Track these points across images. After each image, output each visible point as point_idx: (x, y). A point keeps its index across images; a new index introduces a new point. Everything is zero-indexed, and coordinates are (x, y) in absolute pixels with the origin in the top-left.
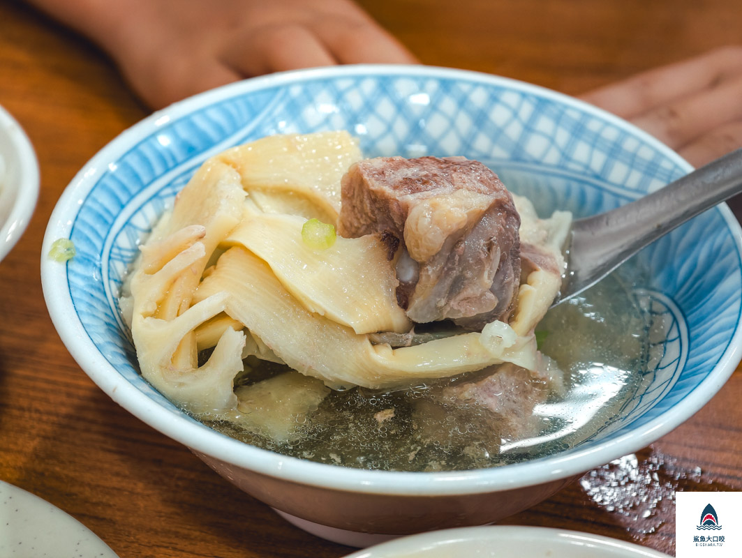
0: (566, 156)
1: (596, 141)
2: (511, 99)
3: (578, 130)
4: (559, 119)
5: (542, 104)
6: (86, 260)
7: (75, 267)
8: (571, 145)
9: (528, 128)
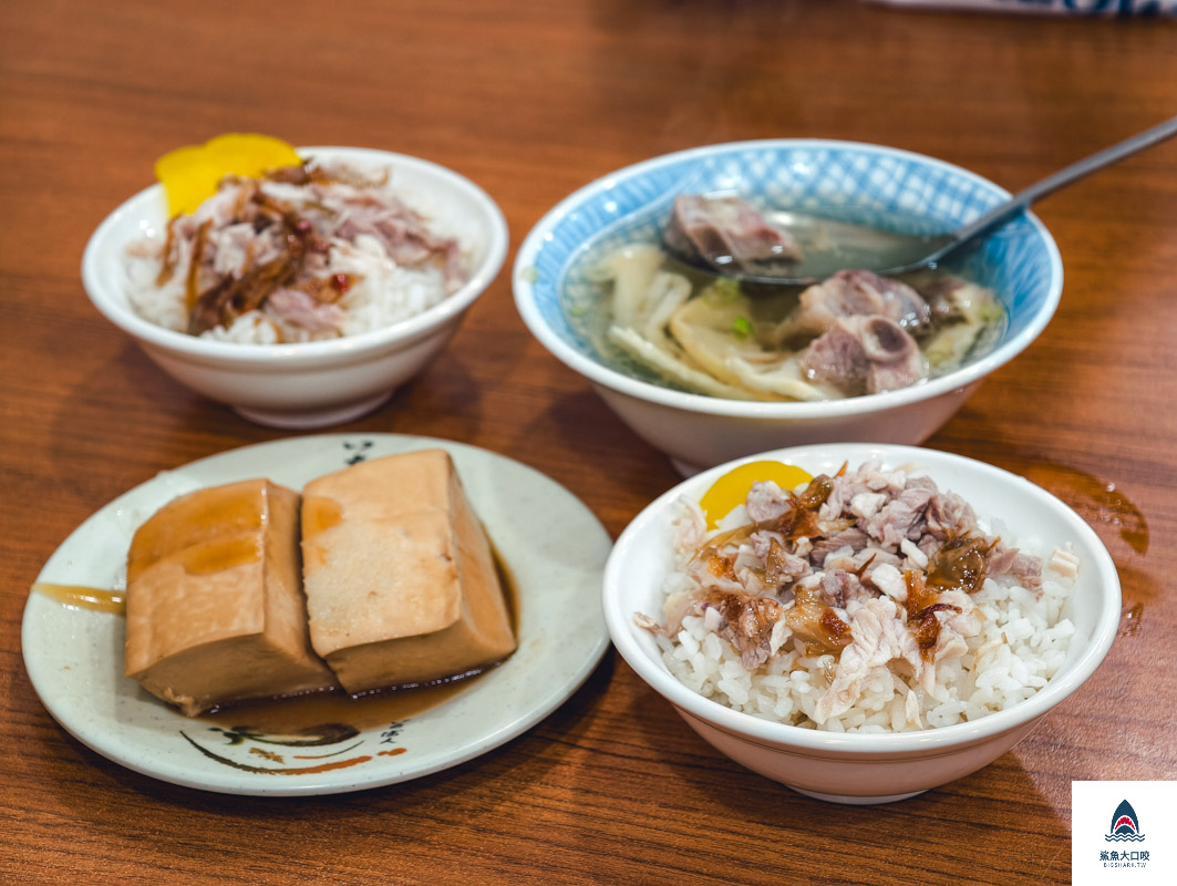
0: (931, 206)
1: (954, 193)
2: (887, 163)
3: (941, 186)
4: (926, 177)
5: (912, 167)
6: (544, 282)
7: (539, 286)
8: (935, 198)
9: (902, 186)
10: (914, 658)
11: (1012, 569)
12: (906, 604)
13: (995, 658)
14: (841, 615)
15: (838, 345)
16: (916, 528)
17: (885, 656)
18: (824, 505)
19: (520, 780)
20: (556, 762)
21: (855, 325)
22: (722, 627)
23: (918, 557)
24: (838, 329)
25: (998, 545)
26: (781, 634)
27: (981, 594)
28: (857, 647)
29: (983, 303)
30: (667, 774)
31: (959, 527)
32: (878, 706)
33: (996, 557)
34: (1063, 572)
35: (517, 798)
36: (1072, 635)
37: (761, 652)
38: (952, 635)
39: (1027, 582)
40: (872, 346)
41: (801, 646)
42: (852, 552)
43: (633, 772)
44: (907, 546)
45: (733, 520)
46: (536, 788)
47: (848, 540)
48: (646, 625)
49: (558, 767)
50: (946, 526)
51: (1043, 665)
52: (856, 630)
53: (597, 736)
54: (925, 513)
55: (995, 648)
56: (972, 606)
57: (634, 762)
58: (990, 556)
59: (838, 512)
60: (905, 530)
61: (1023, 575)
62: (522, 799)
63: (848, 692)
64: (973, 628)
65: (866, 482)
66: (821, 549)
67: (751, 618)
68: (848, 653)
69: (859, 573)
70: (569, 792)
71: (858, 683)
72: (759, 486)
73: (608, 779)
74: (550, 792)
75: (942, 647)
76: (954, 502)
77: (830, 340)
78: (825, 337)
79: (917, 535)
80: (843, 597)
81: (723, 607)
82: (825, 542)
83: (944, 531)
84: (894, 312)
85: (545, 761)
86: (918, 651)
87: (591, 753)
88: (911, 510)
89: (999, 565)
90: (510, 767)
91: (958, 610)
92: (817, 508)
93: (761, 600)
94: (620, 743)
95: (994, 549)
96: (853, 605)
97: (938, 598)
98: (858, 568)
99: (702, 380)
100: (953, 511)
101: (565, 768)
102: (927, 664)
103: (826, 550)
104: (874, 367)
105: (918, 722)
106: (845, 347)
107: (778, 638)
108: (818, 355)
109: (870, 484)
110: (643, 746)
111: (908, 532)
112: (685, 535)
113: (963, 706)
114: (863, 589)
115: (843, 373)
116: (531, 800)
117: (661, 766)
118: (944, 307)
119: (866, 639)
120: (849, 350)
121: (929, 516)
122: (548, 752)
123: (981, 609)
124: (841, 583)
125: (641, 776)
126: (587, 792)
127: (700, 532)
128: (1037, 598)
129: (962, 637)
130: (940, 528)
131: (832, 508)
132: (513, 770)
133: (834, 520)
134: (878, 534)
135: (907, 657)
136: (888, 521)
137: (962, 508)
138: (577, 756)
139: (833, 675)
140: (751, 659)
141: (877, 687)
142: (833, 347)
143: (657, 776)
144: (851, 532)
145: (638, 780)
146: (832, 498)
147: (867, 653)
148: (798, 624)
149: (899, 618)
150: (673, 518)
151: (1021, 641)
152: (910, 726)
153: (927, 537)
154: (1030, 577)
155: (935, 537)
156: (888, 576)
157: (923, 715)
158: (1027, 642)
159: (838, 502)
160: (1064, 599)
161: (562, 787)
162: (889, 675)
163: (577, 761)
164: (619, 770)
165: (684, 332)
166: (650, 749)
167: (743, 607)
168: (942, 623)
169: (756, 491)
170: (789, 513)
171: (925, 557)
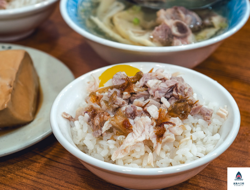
10: (154, 141)
11: (200, 112)
12: (156, 121)
13: (186, 144)
14: (131, 121)
15: (164, 29)
16: (169, 94)
17: (143, 138)
18: (138, 82)
19: (20, 167)
20: (35, 162)
21: (170, 23)
22: (89, 121)
23: (167, 104)
24: (165, 24)
25: (197, 103)
26: (107, 126)
27: (186, 120)
28: (134, 134)
29: (222, 22)
30: (72, 171)
31: (186, 95)
32: (138, 157)
33: (195, 107)
34: (221, 116)
35: (17, 173)
36: (219, 139)
37: (99, 131)
38: (169, 134)
39: (205, 118)
40: (175, 31)
41: (115, 131)
42: (144, 99)
43: (60, 168)
44: (163, 100)
45: (107, 84)
46: (25, 170)
47: (143, 95)
48: (66, 117)
49: (35, 164)
50: (179, 94)
51: (204, 149)
52: (134, 127)
53: (53, 154)
54: (173, 88)
55: (187, 141)
56: (180, 124)
57: (62, 165)
58: (192, 107)
59: (142, 85)
60: (164, 94)
61: (204, 115)
62: (18, 173)
63: (125, 150)
64: (179, 132)
65: (157, 76)
66: (134, 97)
67: (98, 118)
68: (130, 135)
69: (143, 107)
70: (36, 173)
71: (129, 147)
72: (118, 73)
73: (51, 170)
74: (29, 172)
75: (165, 137)
76: (185, 86)
77: (162, 27)
78: (160, 26)
79: (169, 96)
80: (134, 115)
81: (91, 114)
82: (135, 95)
83: (178, 96)
84: (188, 21)
85: (32, 161)
86: (156, 138)
87: (49, 160)
88: (167, 87)
89: (195, 110)
90: (18, 161)
91: (174, 125)
92: (135, 83)
93: (103, 113)
94: (60, 158)
95: (195, 105)
96: (137, 118)
97: (169, 120)
98: (143, 105)
99: (117, 37)
100: (184, 89)
101: (37, 164)
102: (158, 143)
103: (135, 98)
104: (175, 38)
105: (153, 164)
106: (166, 30)
107: (105, 127)
108: (157, 32)
109: (157, 77)
110: (68, 160)
111: (166, 94)
112: (91, 87)
113: (171, 160)
114: (144, 113)
115: (164, 39)
116: (21, 174)
117: (71, 168)
118: (207, 21)
119: (137, 131)
120: (168, 31)
121: (174, 90)
122: (34, 158)
123: (185, 125)
124: (133, 110)
125: (63, 170)
126: (42, 174)
127: (96, 87)
128: (208, 124)
129: (173, 135)
130: (177, 95)
131: (140, 83)
132: (19, 163)
133: (140, 88)
134: (153, 94)
135: (151, 140)
136: (157, 89)
137: (188, 89)
138: (43, 160)
139: (122, 143)
140: (96, 134)
141: (138, 150)
142: (162, 30)
143: (68, 171)
144: (145, 92)
145: (61, 172)
146: (141, 80)
147: (136, 137)
148: (114, 123)
149: (153, 125)
150: (88, 81)
151: (199, 139)
152: (149, 165)
153: (172, 97)
154: (207, 116)
155: (175, 98)
156: (153, 110)
157: (155, 162)
158: (202, 140)
159: (143, 81)
160: (220, 126)
161: (34, 171)
162: (143, 145)
163: (43, 162)
164: (56, 167)
165: (117, 21)
166: (69, 161)
167: (97, 114)
168: (166, 129)
169: (117, 74)
170: (124, 83)
171: (169, 104)
